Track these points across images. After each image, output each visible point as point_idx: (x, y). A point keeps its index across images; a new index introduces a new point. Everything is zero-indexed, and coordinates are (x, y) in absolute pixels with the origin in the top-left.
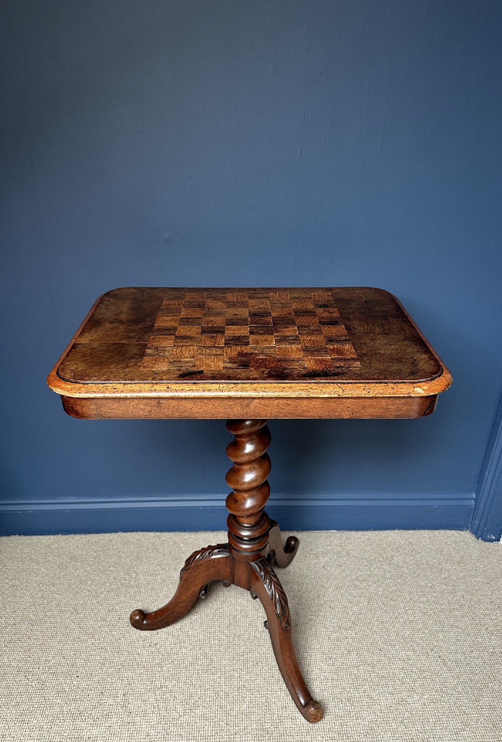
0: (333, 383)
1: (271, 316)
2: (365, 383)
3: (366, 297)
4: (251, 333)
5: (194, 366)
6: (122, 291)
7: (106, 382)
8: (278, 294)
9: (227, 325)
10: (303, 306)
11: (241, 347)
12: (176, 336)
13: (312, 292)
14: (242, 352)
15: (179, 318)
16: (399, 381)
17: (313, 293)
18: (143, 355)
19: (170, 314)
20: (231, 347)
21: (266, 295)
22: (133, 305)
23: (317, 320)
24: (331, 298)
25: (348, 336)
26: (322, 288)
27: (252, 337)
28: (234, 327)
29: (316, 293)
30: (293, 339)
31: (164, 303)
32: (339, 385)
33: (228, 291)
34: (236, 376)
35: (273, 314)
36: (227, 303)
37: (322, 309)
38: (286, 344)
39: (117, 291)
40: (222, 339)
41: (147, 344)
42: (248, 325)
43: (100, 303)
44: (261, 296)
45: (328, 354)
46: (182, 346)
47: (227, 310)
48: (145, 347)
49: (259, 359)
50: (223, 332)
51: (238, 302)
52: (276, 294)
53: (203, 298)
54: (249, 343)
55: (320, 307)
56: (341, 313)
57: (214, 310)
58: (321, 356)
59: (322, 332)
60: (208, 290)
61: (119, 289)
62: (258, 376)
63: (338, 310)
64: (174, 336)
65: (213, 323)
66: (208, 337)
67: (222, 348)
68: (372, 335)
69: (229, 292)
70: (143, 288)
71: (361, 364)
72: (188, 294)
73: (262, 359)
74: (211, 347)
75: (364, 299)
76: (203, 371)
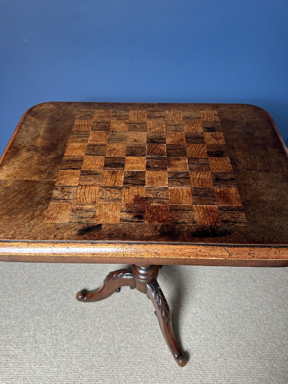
0: (220, 246)
1: (165, 143)
2: (251, 247)
3: (247, 118)
4: (148, 167)
5: (94, 217)
6: (43, 107)
7: (12, 240)
8: (172, 112)
9: (127, 155)
10: (194, 129)
11: (138, 188)
12: (82, 171)
13: (201, 109)
14: (138, 195)
15: (86, 144)
16: (281, 245)
17: (202, 112)
18: (49, 199)
19: (80, 139)
20: (129, 188)
21: (162, 114)
22: (50, 126)
23: (205, 149)
24: (217, 119)
25: (233, 173)
26: (209, 104)
27: (148, 174)
28: (133, 158)
29: (205, 111)
30: (184, 178)
31: (75, 123)
32: (226, 248)
33: (130, 108)
34: (131, 233)
35: (168, 141)
36: (129, 124)
37: (210, 133)
38: (177, 185)
39: (39, 107)
40: (122, 175)
41: (55, 182)
42: (144, 156)
43: (22, 123)
44: (158, 115)
45: (215, 200)
46: (86, 186)
47: (128, 134)
48: (52, 186)
49: (153, 206)
50: (123, 166)
51: (138, 123)
52: (170, 112)
53: (109, 116)
54: (145, 181)
55: (208, 131)
56: (226, 140)
57: (118, 134)
58: (210, 204)
59: (209, 167)
60: (114, 106)
61: (40, 105)
62: (151, 234)
63: (224, 135)
64: (79, 171)
65: (115, 152)
66: (110, 172)
67: (120, 189)
68: (254, 172)
69: (132, 109)
70: (60, 103)
71: (247, 218)
72: (98, 111)
73: (156, 207)
74: (111, 187)
75: (246, 120)
76: (101, 225)
